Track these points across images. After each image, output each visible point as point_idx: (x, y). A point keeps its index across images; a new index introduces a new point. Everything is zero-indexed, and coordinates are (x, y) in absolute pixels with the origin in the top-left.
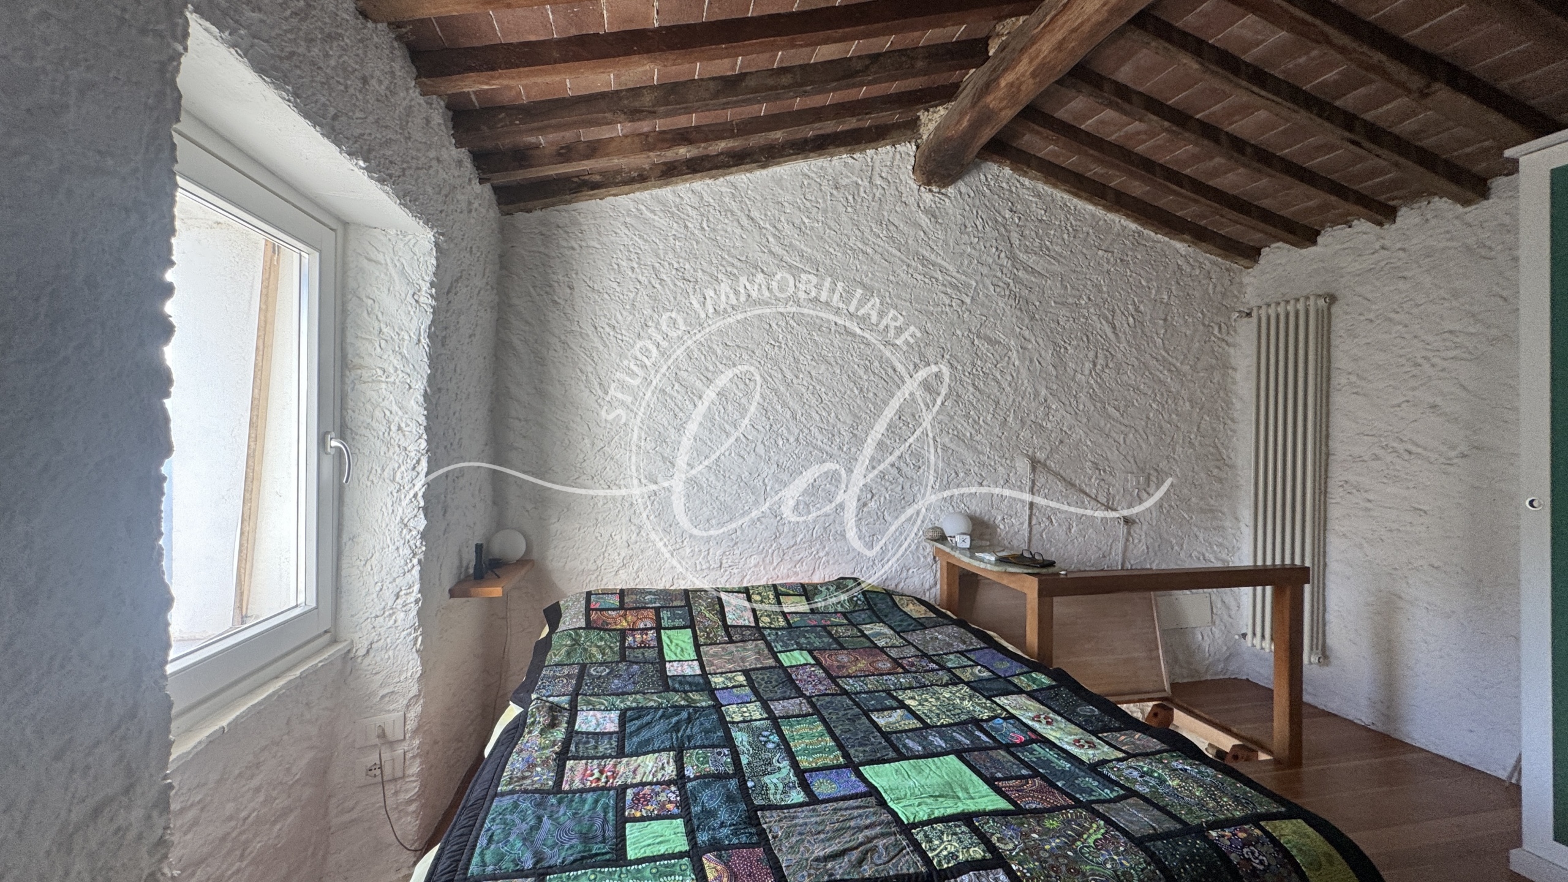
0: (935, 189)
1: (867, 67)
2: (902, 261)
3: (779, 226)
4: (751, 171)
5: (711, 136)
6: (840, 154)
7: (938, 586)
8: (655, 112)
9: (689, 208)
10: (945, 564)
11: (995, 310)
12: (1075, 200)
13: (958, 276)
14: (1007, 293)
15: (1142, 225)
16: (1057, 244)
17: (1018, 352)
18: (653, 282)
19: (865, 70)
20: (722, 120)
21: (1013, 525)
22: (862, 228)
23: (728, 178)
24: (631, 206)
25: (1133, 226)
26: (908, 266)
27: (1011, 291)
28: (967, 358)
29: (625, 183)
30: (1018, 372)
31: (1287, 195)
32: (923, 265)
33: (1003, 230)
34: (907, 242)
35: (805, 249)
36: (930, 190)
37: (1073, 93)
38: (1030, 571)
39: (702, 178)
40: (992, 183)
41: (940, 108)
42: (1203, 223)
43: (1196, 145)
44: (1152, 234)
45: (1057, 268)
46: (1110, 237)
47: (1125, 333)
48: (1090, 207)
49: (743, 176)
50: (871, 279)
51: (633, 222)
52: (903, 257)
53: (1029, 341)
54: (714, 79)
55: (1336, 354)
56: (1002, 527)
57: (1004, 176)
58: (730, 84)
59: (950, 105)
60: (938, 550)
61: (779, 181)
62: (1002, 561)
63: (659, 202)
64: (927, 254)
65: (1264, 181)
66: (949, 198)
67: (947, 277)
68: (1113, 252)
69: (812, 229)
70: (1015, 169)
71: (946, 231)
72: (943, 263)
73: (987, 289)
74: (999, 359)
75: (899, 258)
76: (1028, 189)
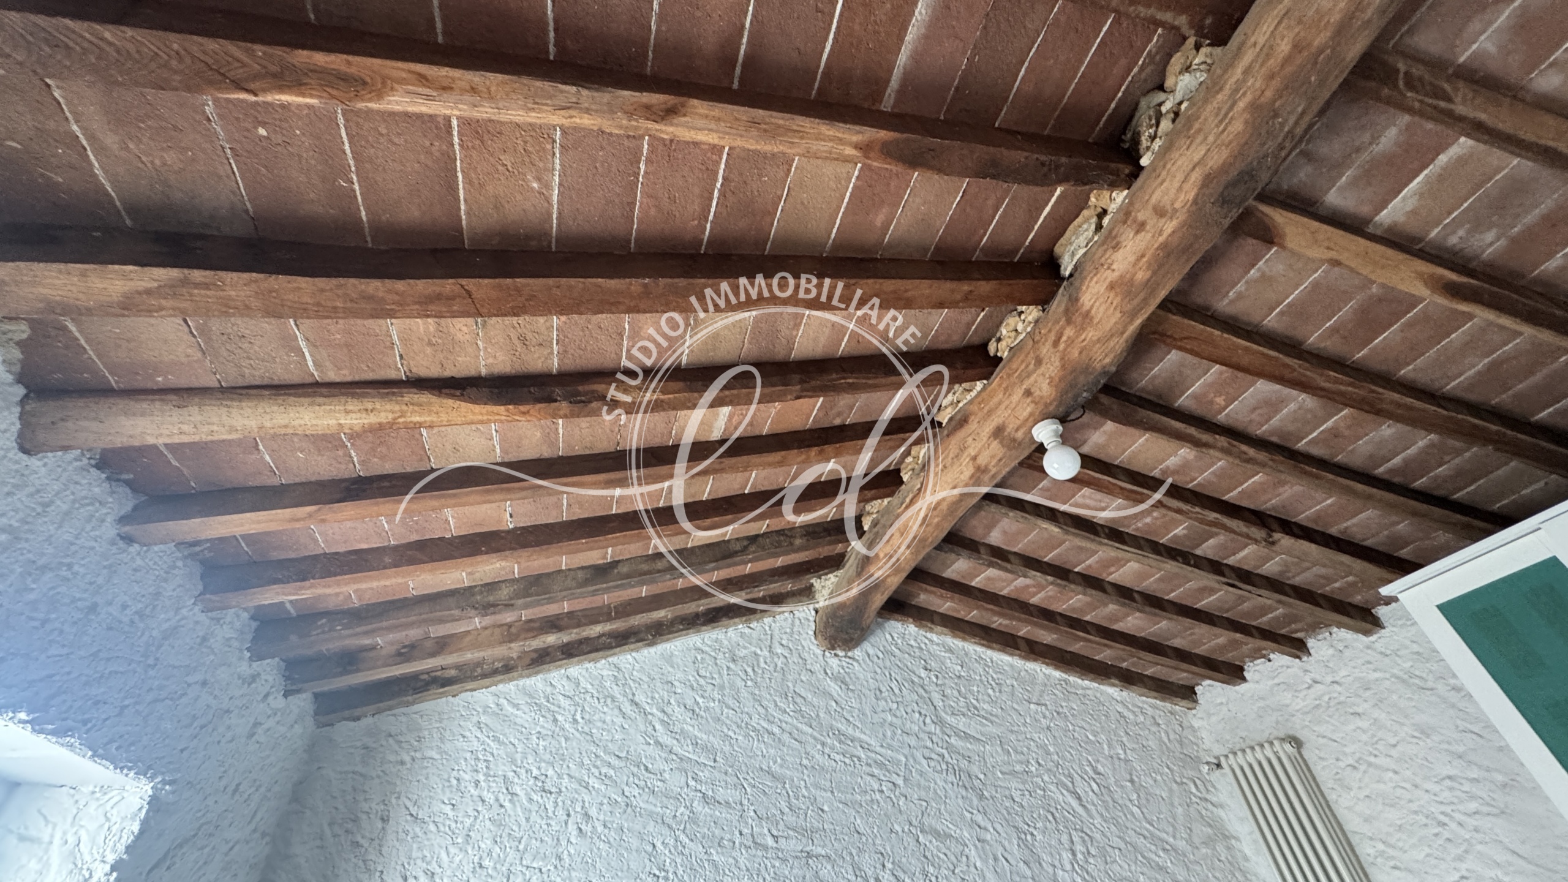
0: (841, 653)
1: (746, 548)
2: (815, 738)
3: (669, 710)
4: (637, 650)
5: (583, 621)
6: (735, 624)
8: (512, 605)
9: (561, 697)
11: (935, 789)
12: (989, 652)
13: (883, 751)
14: (944, 767)
16: (984, 702)
17: (976, 847)
18: (501, 797)
19: (744, 550)
20: (600, 604)
22: (765, 703)
23: (610, 659)
24: (491, 702)
25: (1057, 674)
26: (823, 744)
27: (947, 763)
29: (484, 676)
31: (1192, 634)
32: (840, 742)
33: (921, 691)
34: (818, 715)
35: (699, 735)
36: (836, 655)
37: (953, 556)
39: (579, 663)
40: (899, 641)
41: (830, 575)
42: (1124, 665)
43: (1084, 594)
44: (1079, 681)
45: (991, 729)
46: (1038, 688)
47: (1094, 804)
48: (1006, 658)
49: (629, 656)
50: (781, 766)
51: (489, 722)
52: (815, 734)
53: (986, 829)
54: (583, 568)
57: (910, 634)
58: (601, 572)
59: (840, 573)
61: (669, 659)
63: (526, 694)
64: (843, 728)
65: (1164, 624)
66: (857, 661)
67: (869, 754)
68: (1045, 705)
69: (707, 709)
70: (920, 626)
71: (860, 698)
72: (863, 736)
73: (920, 764)
74: (955, 861)
75: (811, 736)
76: (938, 644)
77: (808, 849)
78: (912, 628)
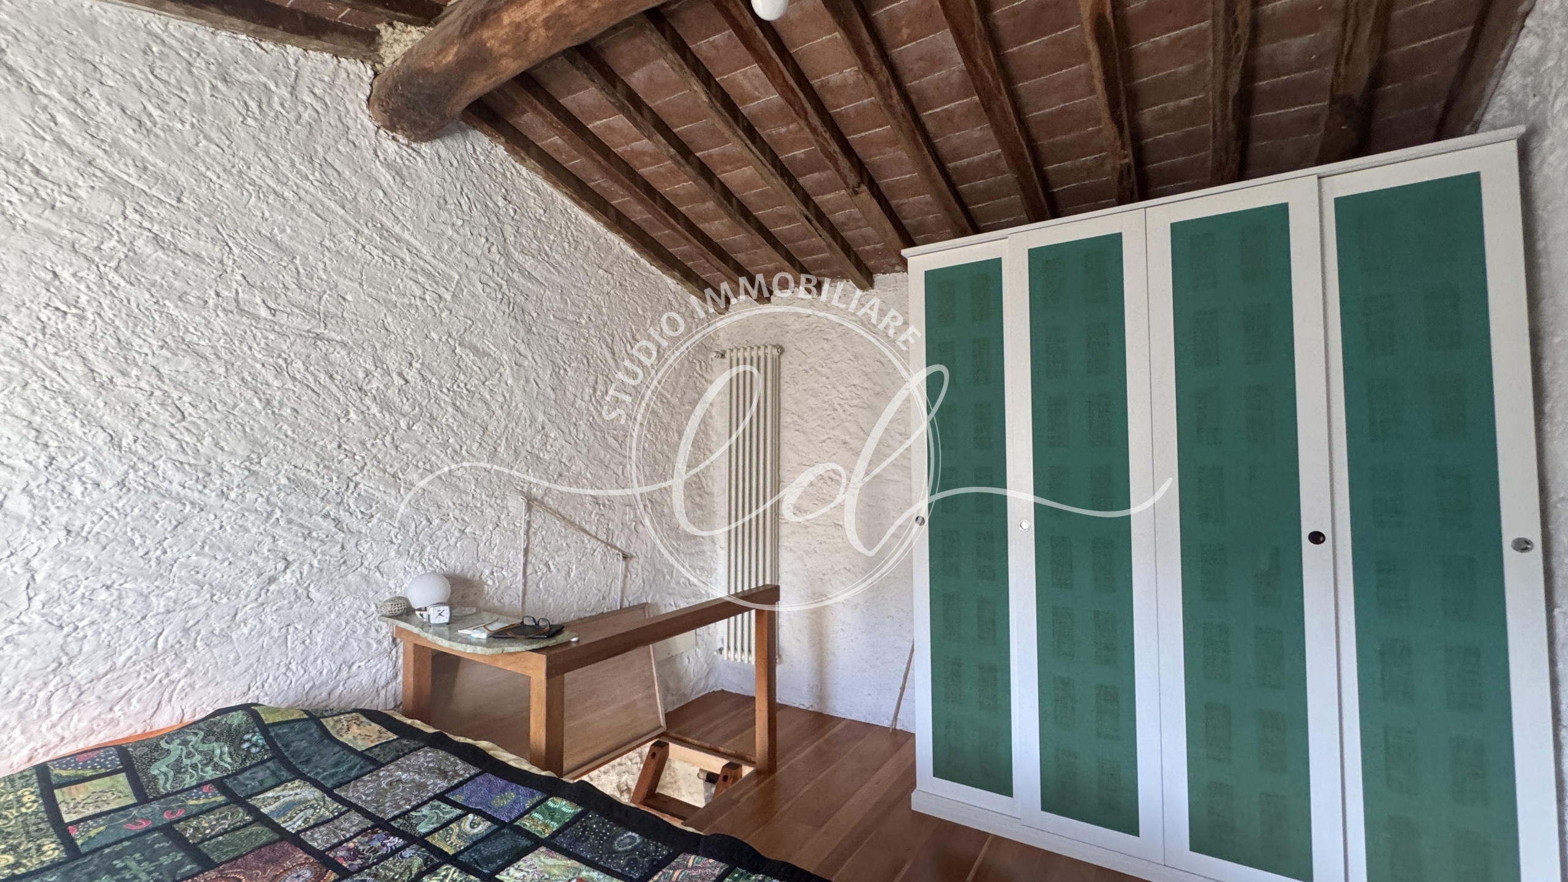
0: (401, 139)
2: (347, 222)
3: (86, 102)
6: (233, 28)
7: (400, 678)
10: (411, 647)
11: (484, 313)
12: (576, 208)
13: (434, 261)
14: (500, 296)
15: (639, 253)
16: (557, 252)
17: (512, 369)
21: (504, 578)
22: (274, 155)
25: (631, 252)
26: (357, 232)
27: (503, 294)
28: (446, 370)
30: (512, 393)
31: (755, 253)
32: (381, 236)
33: (494, 218)
34: (355, 198)
35: (151, 159)
36: (394, 138)
37: (583, 77)
38: (535, 646)
40: (482, 158)
41: (412, 28)
42: (690, 264)
43: (695, 183)
44: (648, 265)
45: (556, 278)
46: (611, 258)
48: (591, 221)
50: (291, 238)
52: (348, 217)
53: (525, 357)
55: (783, 396)
56: (490, 582)
57: (497, 156)
59: (428, 30)
60: (400, 630)
62: (498, 636)
64: (388, 223)
65: (742, 236)
66: (423, 157)
67: (417, 259)
68: (612, 274)
70: (511, 151)
71: (418, 200)
72: (412, 240)
73: (474, 286)
74: (488, 375)
75: (341, 217)
76: (525, 179)
77: (318, 331)
78: (501, 150)
